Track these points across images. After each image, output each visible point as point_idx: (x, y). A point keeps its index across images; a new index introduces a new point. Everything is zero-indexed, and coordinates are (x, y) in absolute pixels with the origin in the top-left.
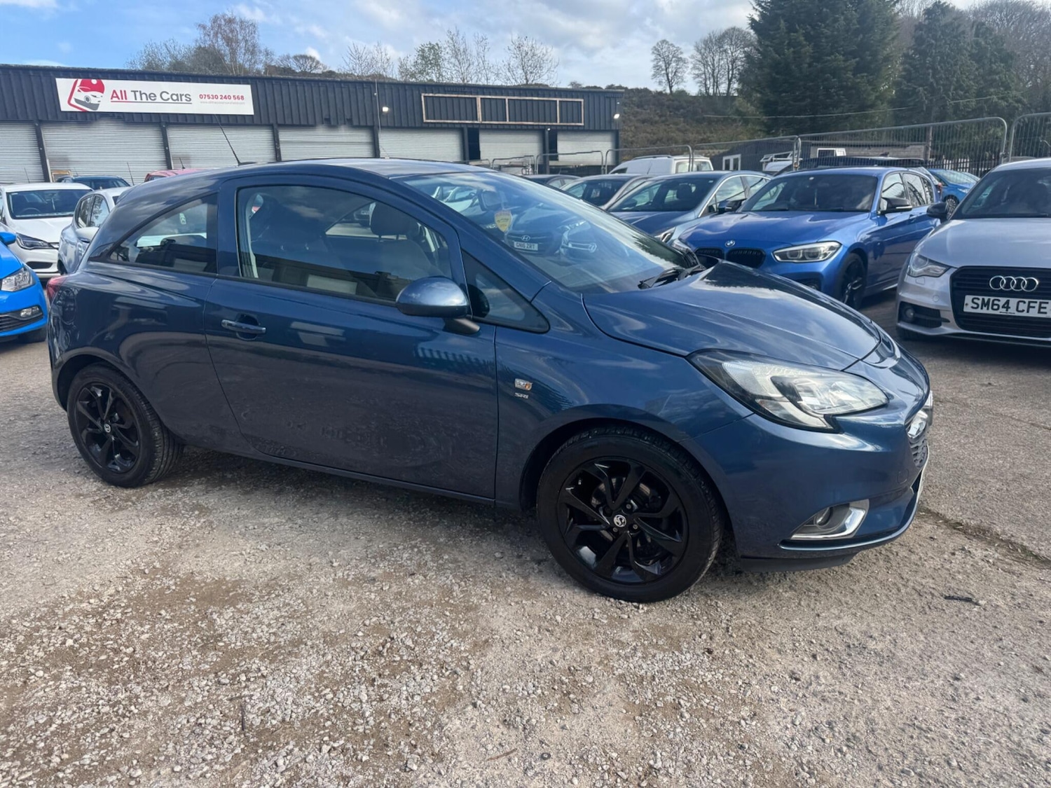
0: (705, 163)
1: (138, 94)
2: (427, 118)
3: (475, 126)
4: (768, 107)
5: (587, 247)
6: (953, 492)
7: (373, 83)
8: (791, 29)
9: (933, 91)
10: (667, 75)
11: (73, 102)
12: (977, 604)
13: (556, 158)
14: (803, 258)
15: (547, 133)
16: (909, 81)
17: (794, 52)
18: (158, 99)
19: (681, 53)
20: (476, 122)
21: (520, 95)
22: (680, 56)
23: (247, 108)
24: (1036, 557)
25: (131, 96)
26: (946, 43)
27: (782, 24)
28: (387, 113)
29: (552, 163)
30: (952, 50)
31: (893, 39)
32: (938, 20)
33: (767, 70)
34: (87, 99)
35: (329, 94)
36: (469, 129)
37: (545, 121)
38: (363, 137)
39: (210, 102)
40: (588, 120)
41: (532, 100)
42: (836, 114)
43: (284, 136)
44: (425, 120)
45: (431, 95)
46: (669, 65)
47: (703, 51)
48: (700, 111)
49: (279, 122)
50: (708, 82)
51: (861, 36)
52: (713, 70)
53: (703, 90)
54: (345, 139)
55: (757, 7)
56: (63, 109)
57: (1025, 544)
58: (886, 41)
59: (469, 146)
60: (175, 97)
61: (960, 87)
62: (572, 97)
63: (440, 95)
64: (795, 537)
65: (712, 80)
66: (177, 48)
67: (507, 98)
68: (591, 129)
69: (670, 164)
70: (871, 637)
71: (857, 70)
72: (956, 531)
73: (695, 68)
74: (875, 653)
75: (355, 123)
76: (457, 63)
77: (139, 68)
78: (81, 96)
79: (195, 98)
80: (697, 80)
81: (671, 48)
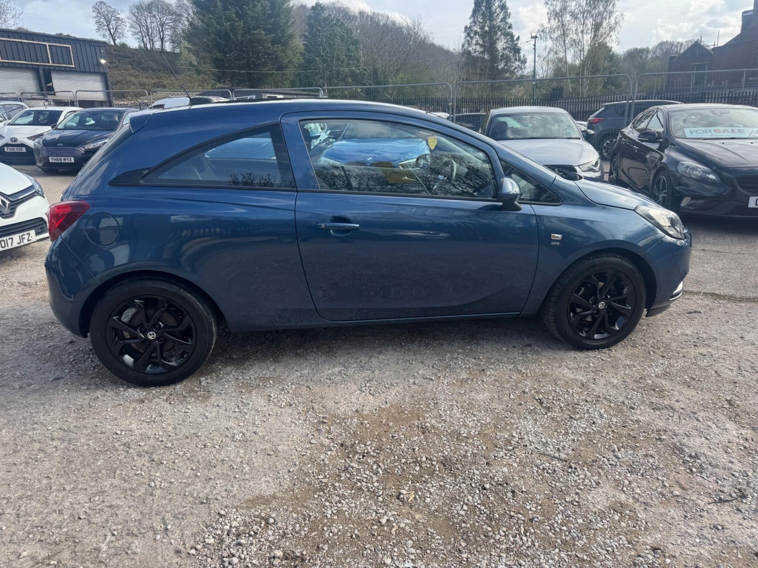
4: (218, 63)
8: (225, 8)
9: (324, 61)
10: (109, 30)
13: (53, 92)
15: (41, 72)
16: (309, 52)
17: (230, 25)
19: (119, 14)
21: (9, 37)
22: (118, 16)
26: (326, 30)
30: (331, 35)
31: (292, 23)
32: (320, 15)
33: (213, 36)
37: (37, 61)
40: (78, 63)
42: (265, 70)
46: (110, 22)
47: (136, 14)
48: (144, 61)
50: (145, 39)
51: (273, 19)
52: (148, 30)
53: (142, 44)
58: (289, 24)
61: (338, 59)
62: (60, 43)
65: (147, 38)
68: (82, 71)
71: (273, 42)
73: (131, 26)
80: (136, 36)
81: (109, 9)
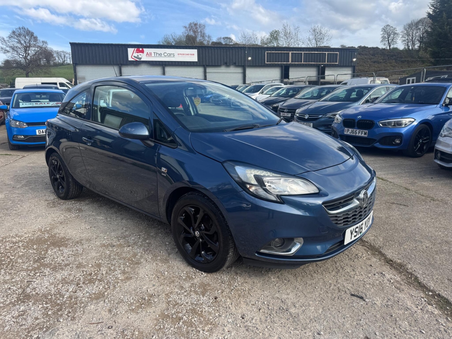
0: (386, 81)
1: (156, 54)
2: (267, 62)
3: (288, 65)
5: (304, 116)
6: (400, 244)
7: (246, 48)
8: (449, 17)
10: (388, 41)
11: (133, 57)
12: (364, 301)
13: (324, 78)
14: (394, 125)
15: (320, 67)
18: (163, 56)
19: (396, 31)
20: (288, 63)
21: (309, 51)
22: (395, 32)
23: (195, 59)
24: (419, 283)
25: (153, 55)
27: (444, 15)
28: (250, 61)
29: (322, 80)
34: (138, 56)
35: (228, 53)
36: (285, 66)
37: (320, 62)
38: (240, 70)
39: (182, 57)
40: (340, 61)
41: (315, 53)
43: (209, 70)
44: (266, 63)
45: (269, 52)
46: (390, 36)
47: (407, 29)
48: (404, 57)
49: (207, 64)
50: (409, 44)
52: (412, 38)
53: (407, 47)
54: (232, 71)
55: (432, 7)
56: (129, 60)
57: (419, 276)
59: (284, 73)
60: (169, 55)
62: (334, 51)
63: (274, 52)
64: (262, 251)
65: (411, 43)
66: (176, 36)
67: (303, 52)
68: (342, 65)
69: (367, 81)
70: (295, 306)
72: (387, 264)
73: (403, 37)
74: (290, 314)
75: (237, 64)
76: (286, 38)
77: (161, 44)
78: (136, 54)
79: (176, 55)
80: (403, 43)
81: (391, 28)
